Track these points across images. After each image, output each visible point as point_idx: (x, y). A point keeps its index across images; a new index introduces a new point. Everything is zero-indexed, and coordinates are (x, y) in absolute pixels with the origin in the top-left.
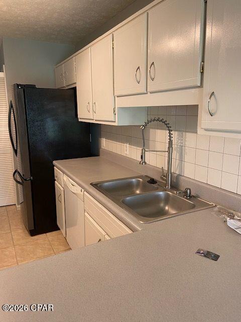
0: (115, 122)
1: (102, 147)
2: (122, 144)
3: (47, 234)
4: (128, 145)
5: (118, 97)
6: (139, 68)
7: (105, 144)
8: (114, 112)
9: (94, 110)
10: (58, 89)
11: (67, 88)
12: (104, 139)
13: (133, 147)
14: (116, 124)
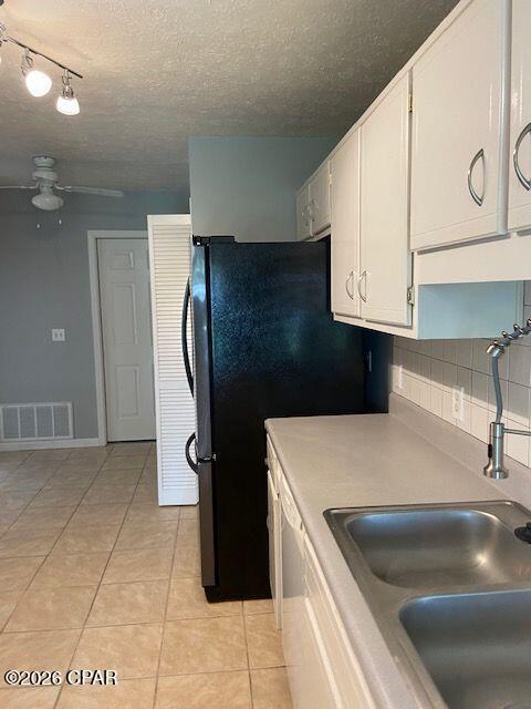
0: (411, 328)
1: (394, 389)
2: (446, 388)
3: (246, 603)
4: (462, 394)
5: (421, 253)
6: (481, 153)
7: (403, 382)
8: (409, 299)
9: (363, 293)
10: (302, 243)
11: (315, 239)
12: (401, 369)
13: (474, 400)
14: (413, 334)
